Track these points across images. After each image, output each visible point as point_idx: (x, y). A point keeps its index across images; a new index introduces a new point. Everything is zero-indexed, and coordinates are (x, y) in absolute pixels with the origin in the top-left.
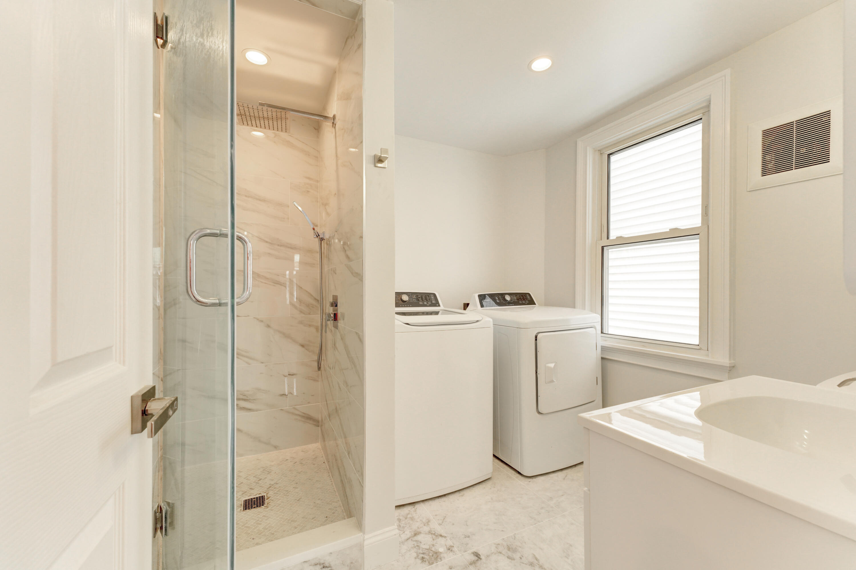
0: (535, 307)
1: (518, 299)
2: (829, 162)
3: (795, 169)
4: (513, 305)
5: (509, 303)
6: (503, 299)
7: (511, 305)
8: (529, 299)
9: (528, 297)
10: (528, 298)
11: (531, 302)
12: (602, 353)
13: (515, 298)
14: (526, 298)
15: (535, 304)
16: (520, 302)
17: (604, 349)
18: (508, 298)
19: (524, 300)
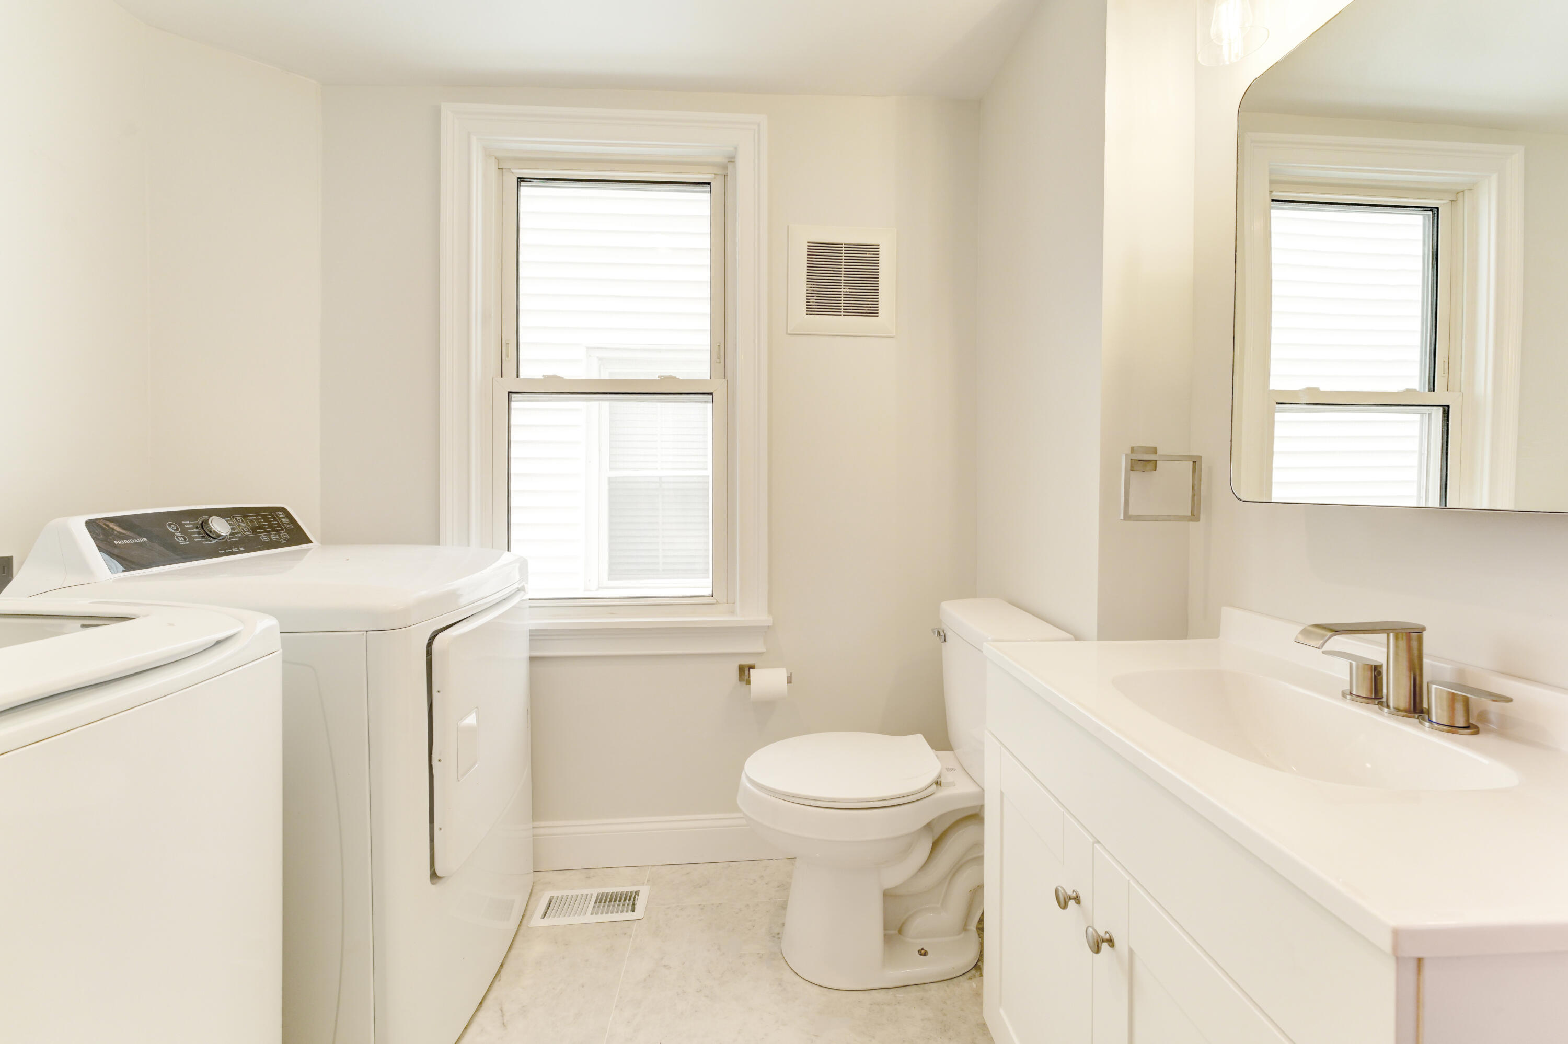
0: (309, 550)
1: (254, 530)
2: (878, 316)
3: (844, 315)
4: (242, 549)
5: (225, 547)
6: (199, 533)
7: (235, 550)
8: (290, 526)
9: (285, 520)
10: (283, 524)
11: (298, 536)
12: (532, 648)
13: (243, 526)
14: (279, 526)
15: (311, 542)
16: (264, 538)
17: (536, 636)
18: (220, 526)
19: (274, 530)
